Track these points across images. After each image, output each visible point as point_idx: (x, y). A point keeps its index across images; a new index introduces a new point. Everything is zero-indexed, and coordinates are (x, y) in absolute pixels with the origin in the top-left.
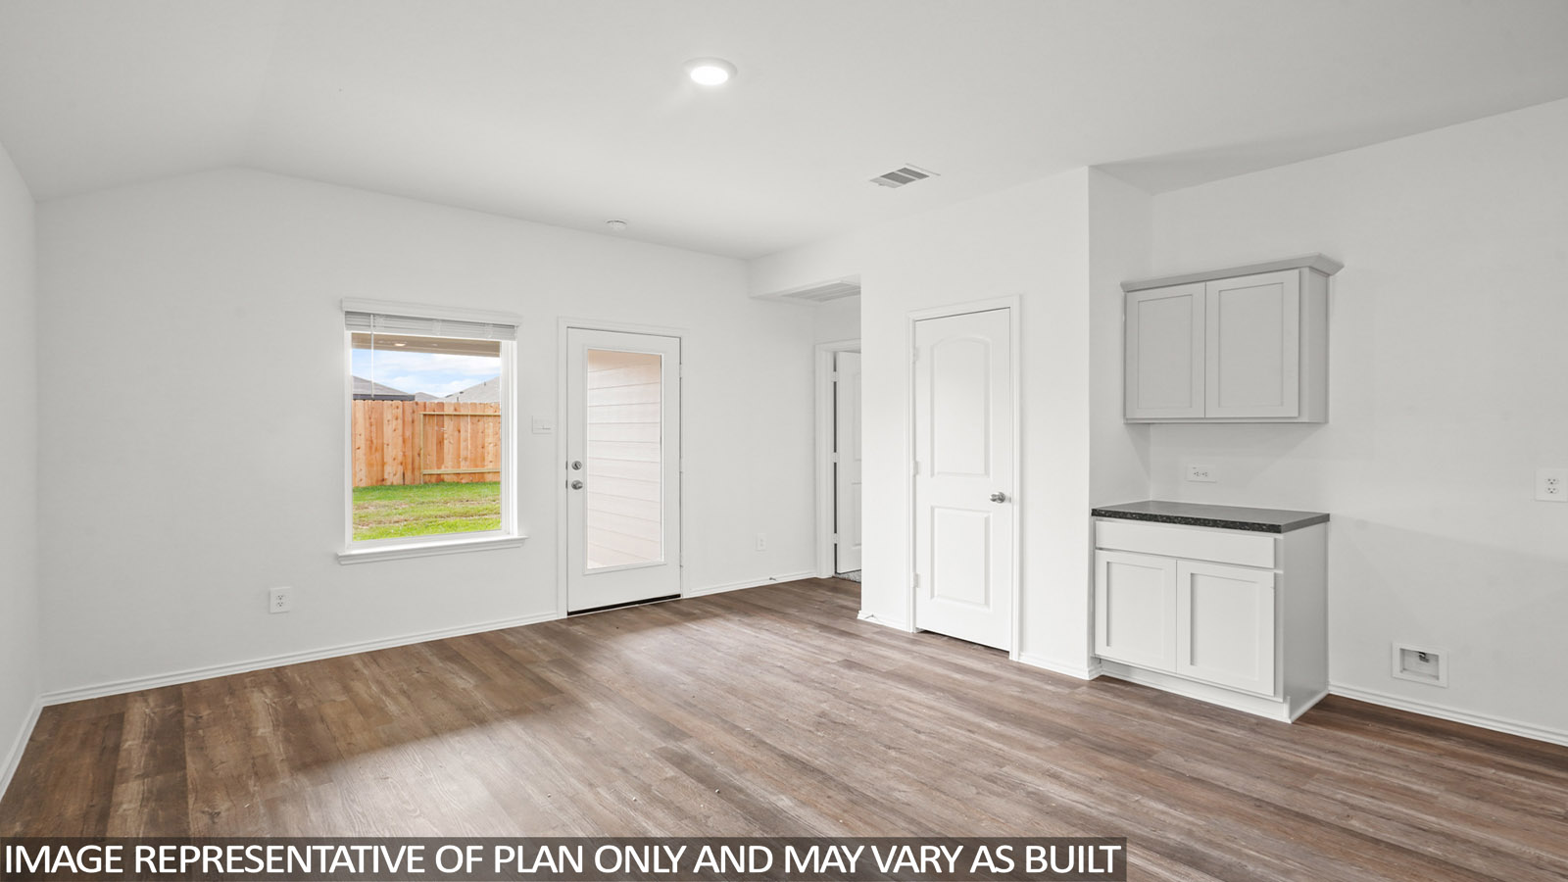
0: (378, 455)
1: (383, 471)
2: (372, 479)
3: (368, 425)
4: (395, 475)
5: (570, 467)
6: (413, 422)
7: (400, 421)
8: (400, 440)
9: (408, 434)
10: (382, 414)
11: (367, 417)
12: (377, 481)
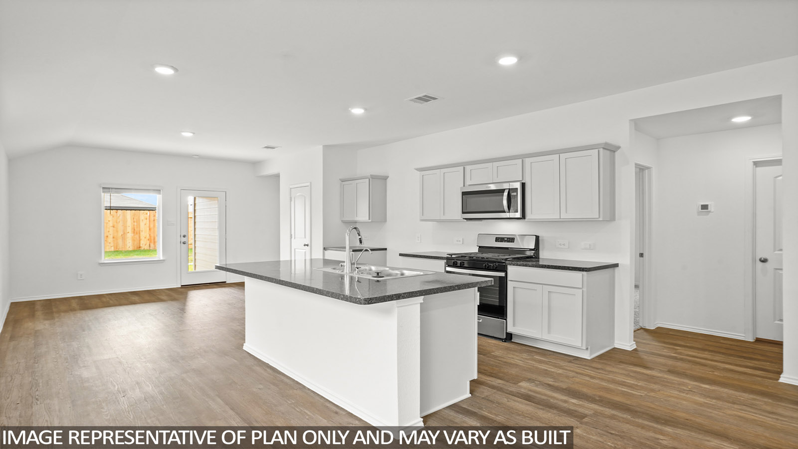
0: (137, 236)
1: (140, 243)
2: (134, 247)
3: (132, 222)
4: (145, 245)
5: (182, 236)
6: (154, 220)
7: (148, 220)
8: (148, 229)
9: (152, 226)
10: (139, 217)
11: (132, 218)
12: (137, 248)
